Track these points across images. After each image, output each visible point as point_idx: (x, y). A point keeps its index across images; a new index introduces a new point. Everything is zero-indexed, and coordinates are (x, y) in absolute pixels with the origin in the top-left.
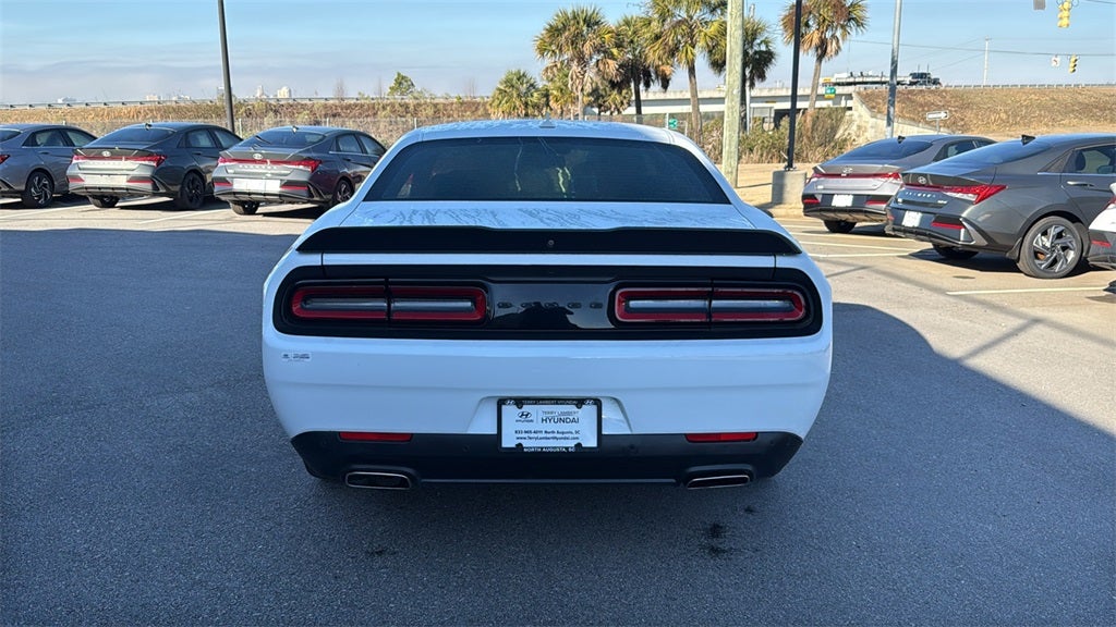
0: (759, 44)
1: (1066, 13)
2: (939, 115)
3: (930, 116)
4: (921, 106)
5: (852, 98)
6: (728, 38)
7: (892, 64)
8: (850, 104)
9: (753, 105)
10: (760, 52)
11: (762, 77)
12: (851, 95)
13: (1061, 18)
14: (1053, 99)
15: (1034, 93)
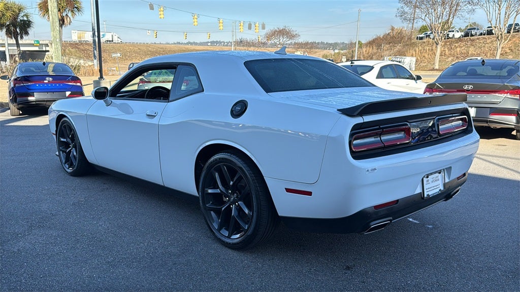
0: (23, 16)
1: (162, 13)
2: (117, 55)
3: (114, 55)
4: (83, 50)
5: (48, 46)
6: (50, 12)
7: (93, 30)
8: (48, 49)
9: (9, 48)
10: (24, 20)
11: (27, 33)
12: (47, 44)
13: (160, 15)
14: (139, 49)
15: (131, 46)
